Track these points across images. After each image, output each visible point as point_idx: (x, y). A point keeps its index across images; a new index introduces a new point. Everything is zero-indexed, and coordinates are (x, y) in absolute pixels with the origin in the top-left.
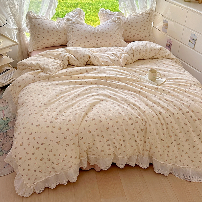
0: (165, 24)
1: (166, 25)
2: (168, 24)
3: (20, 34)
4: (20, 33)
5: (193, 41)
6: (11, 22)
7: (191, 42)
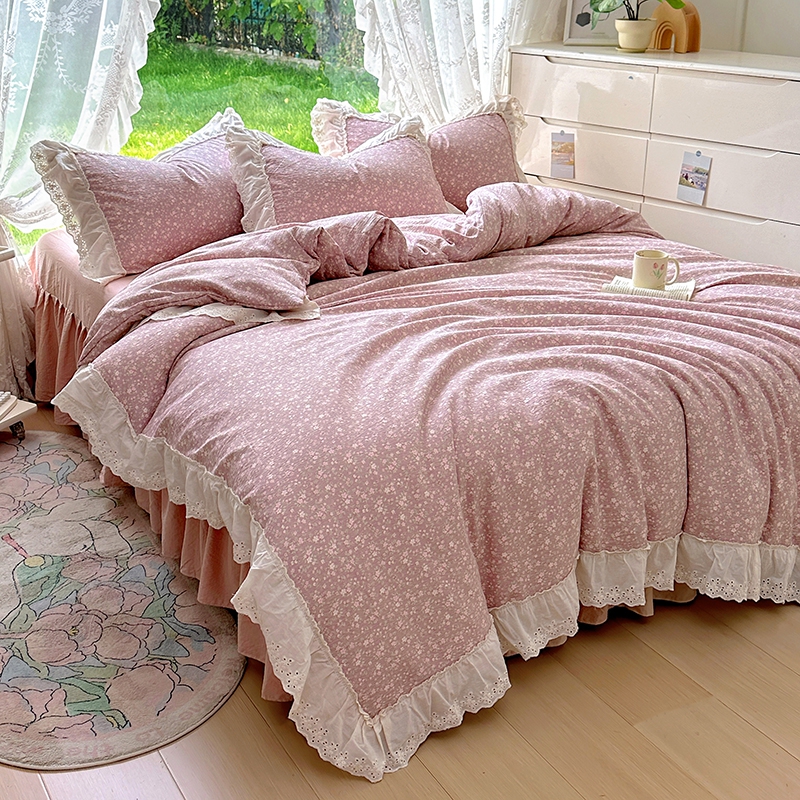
0: (559, 147)
1: (564, 150)
2: (573, 145)
5: (696, 178)
7: (688, 186)
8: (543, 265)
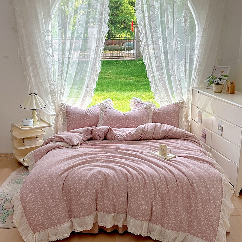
2: (201, 115)
3: (57, 120)
4: (58, 118)
5: (221, 128)
6: (51, 109)
7: (219, 130)
8: (146, 145)
